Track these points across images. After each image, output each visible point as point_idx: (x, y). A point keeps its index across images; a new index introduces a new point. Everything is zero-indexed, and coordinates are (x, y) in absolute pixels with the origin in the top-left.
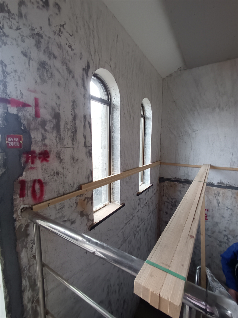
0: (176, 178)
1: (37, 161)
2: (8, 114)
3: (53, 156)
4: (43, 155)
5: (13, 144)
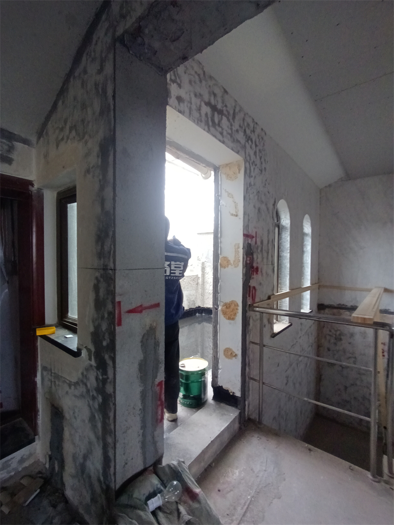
0: (340, 304)
1: (255, 273)
2: (248, 243)
3: (259, 270)
4: (257, 270)
5: (248, 262)
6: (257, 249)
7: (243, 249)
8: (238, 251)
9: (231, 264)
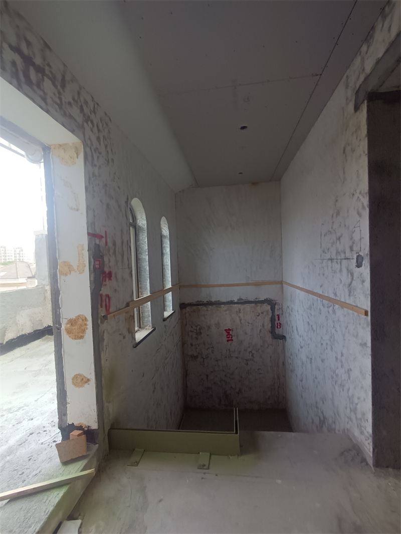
0: (198, 301)
1: (107, 280)
2: (95, 244)
3: (113, 275)
4: (110, 275)
5: (97, 266)
6: (109, 250)
7: (88, 251)
8: (82, 254)
9: (74, 270)
